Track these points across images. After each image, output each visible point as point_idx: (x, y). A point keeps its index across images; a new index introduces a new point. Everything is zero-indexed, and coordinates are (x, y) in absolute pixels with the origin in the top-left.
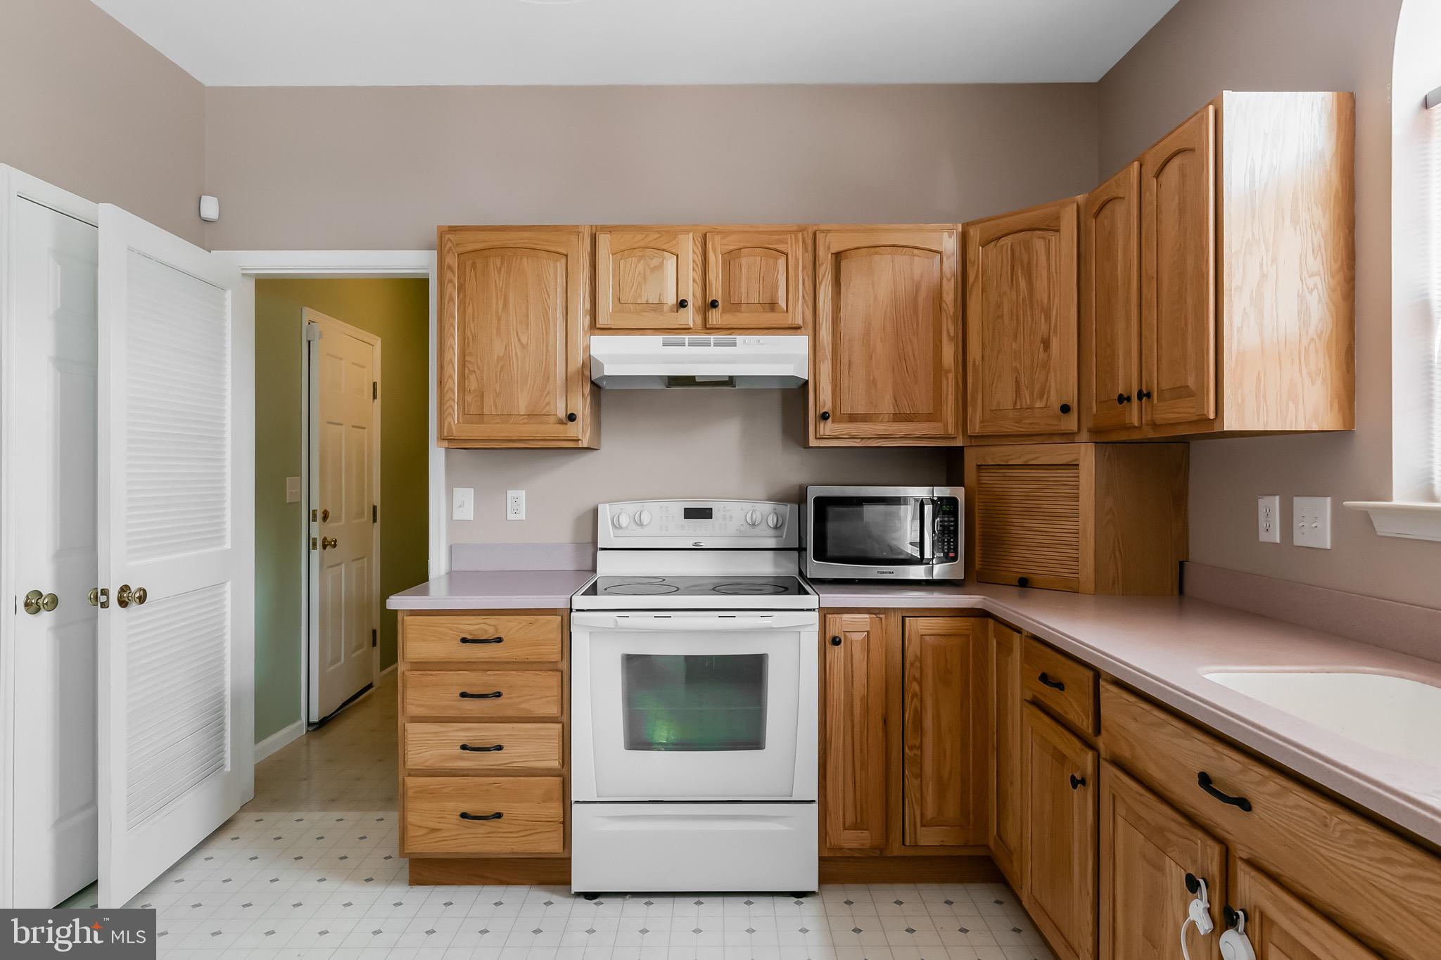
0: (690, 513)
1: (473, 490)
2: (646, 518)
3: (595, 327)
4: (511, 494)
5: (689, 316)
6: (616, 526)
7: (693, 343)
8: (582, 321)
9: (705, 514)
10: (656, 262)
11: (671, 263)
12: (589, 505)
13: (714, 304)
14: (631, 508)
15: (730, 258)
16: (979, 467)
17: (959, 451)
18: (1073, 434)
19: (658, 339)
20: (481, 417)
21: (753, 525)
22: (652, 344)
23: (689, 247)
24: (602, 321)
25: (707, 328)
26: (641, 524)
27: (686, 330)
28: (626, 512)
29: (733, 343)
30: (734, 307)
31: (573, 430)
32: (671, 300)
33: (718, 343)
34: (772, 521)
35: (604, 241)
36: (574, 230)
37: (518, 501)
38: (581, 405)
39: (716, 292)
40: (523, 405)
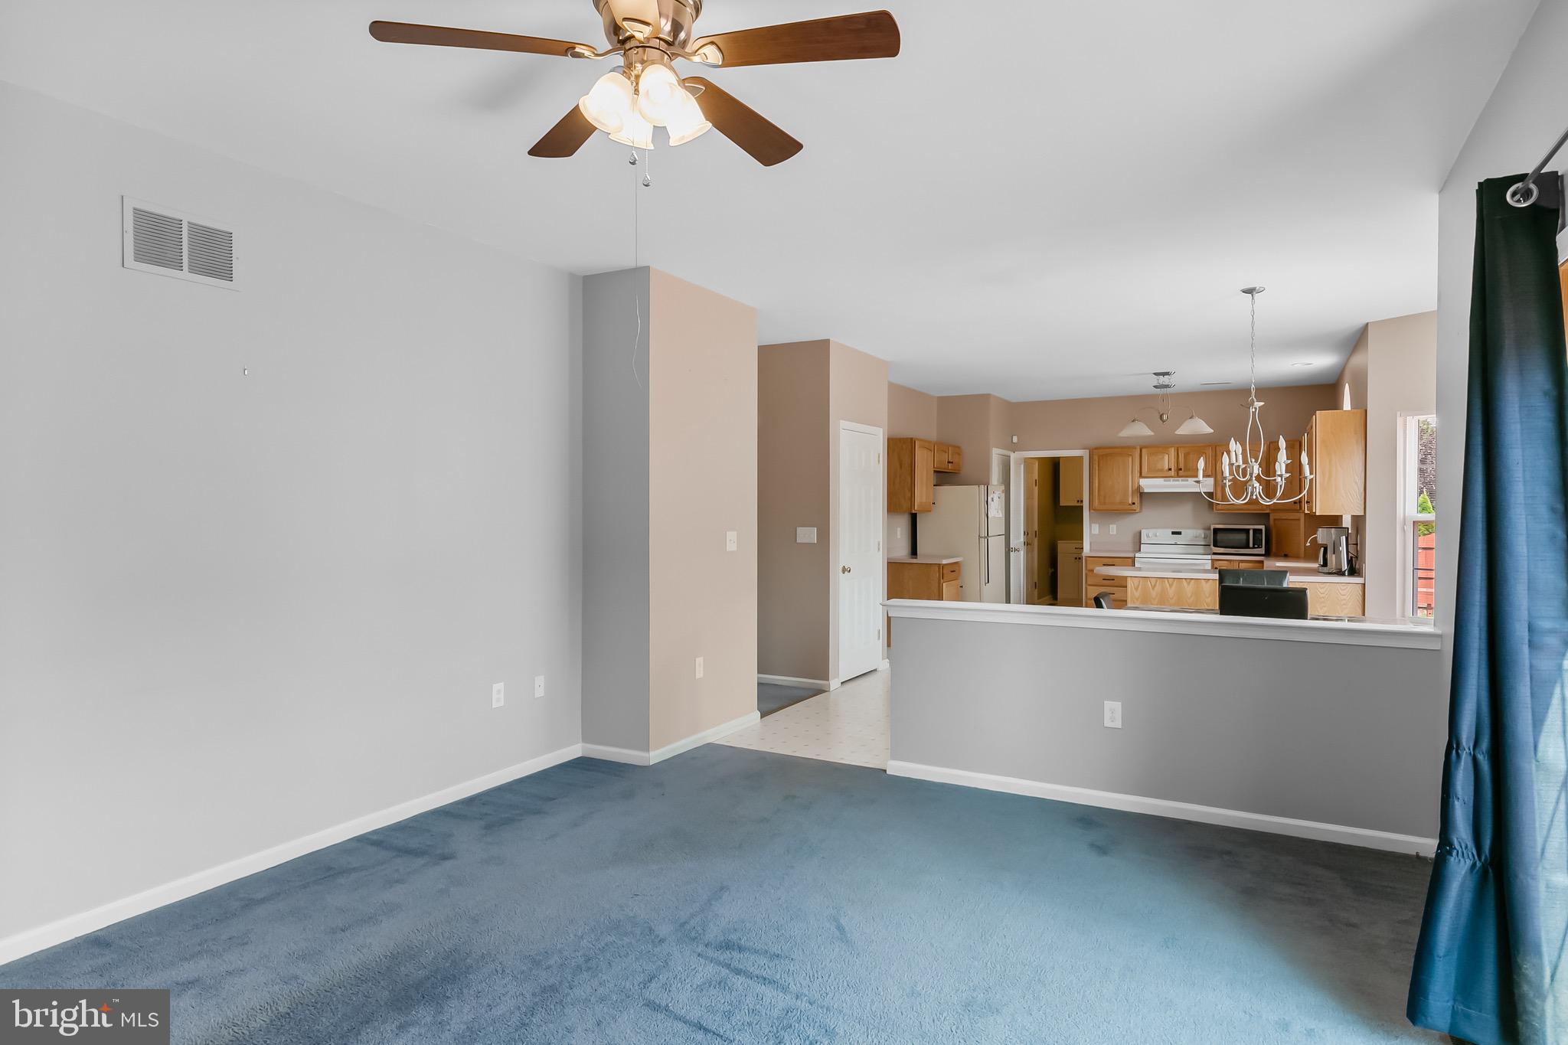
0: (1173, 533)
1: (1098, 525)
2: (1158, 534)
3: (1141, 476)
4: (1111, 526)
5: (1172, 473)
6: (1148, 536)
7: (1173, 481)
8: (1137, 474)
9: (1180, 533)
10: (1161, 457)
11: (1166, 457)
12: (1138, 529)
13: (1181, 469)
14: (1154, 530)
15: (1186, 455)
16: (1275, 520)
17: (1268, 514)
18: (1297, 510)
19: (1163, 479)
20: (1105, 503)
21: (1196, 537)
22: (1160, 481)
23: (1172, 451)
24: (1143, 475)
25: (1178, 476)
26: (1156, 536)
27: (1172, 477)
28: (1151, 532)
29: (1187, 481)
30: (1189, 470)
31: (1134, 507)
32: (1167, 468)
33: (1182, 481)
34: (1203, 536)
35: (1143, 450)
36: (1134, 448)
37: (1113, 529)
38: (1137, 500)
39: (1182, 465)
40: (1118, 499)
